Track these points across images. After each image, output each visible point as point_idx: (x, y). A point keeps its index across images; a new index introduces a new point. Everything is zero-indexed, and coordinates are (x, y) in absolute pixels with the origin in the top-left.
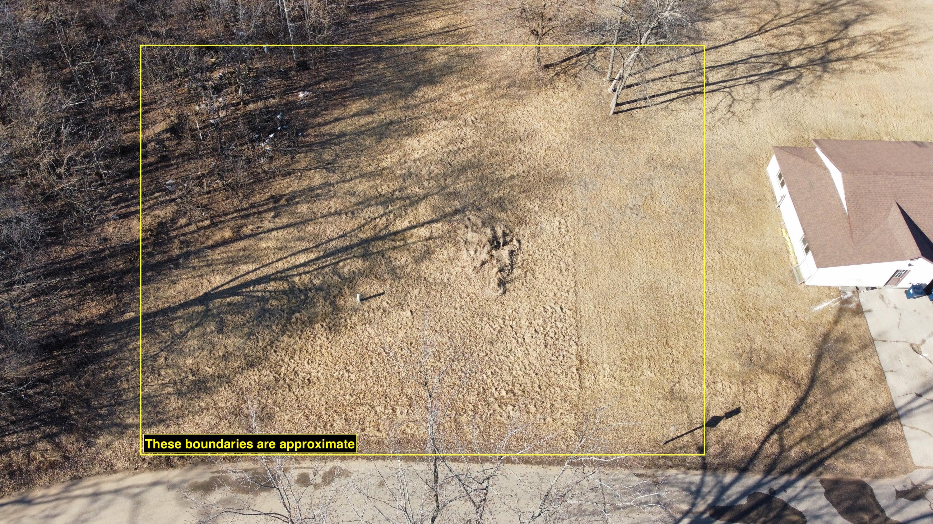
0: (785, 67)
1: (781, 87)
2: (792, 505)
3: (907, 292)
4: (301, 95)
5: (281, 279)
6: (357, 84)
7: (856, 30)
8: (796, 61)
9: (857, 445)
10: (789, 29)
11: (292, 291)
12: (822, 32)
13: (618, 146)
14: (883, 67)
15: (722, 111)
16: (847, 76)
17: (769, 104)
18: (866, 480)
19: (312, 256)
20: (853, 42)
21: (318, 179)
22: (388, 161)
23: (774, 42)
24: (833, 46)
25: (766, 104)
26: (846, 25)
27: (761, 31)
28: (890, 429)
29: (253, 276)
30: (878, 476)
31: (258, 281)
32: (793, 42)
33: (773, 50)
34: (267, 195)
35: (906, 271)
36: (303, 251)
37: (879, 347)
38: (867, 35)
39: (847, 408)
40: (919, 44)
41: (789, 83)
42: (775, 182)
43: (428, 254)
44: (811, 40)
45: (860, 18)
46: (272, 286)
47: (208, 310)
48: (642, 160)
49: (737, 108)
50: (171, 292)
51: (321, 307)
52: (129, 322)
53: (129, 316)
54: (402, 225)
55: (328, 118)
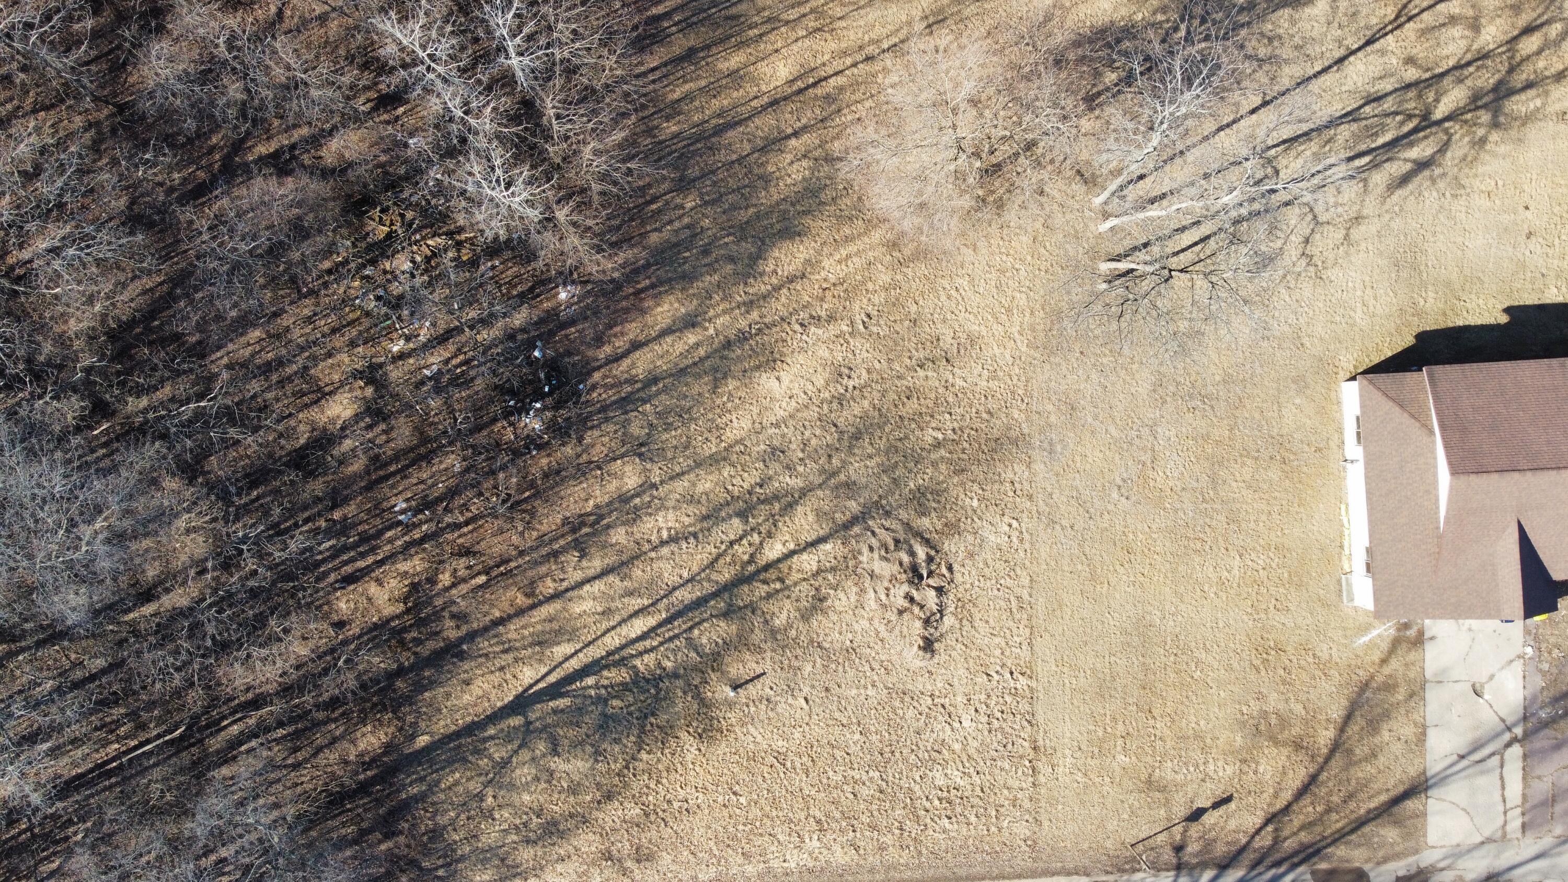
0: (1425, 123)
1: (1404, 179)
4: (562, 294)
8: (1448, 101)
11: (635, 681)
12: (1515, 8)
15: (1291, 256)
17: (1374, 227)
18: (1364, 867)
21: (629, 476)
22: (734, 427)
24: (1525, 47)
27: (1399, 20)
28: (1412, 804)
31: (585, 671)
32: (1452, 47)
33: (1410, 75)
36: (637, 613)
37: (1430, 693)
43: (818, 602)
44: (1490, 33)
46: (605, 676)
47: (528, 723)
50: (464, 697)
51: (682, 704)
52: (427, 749)
53: (423, 741)
54: (774, 550)
55: (621, 344)
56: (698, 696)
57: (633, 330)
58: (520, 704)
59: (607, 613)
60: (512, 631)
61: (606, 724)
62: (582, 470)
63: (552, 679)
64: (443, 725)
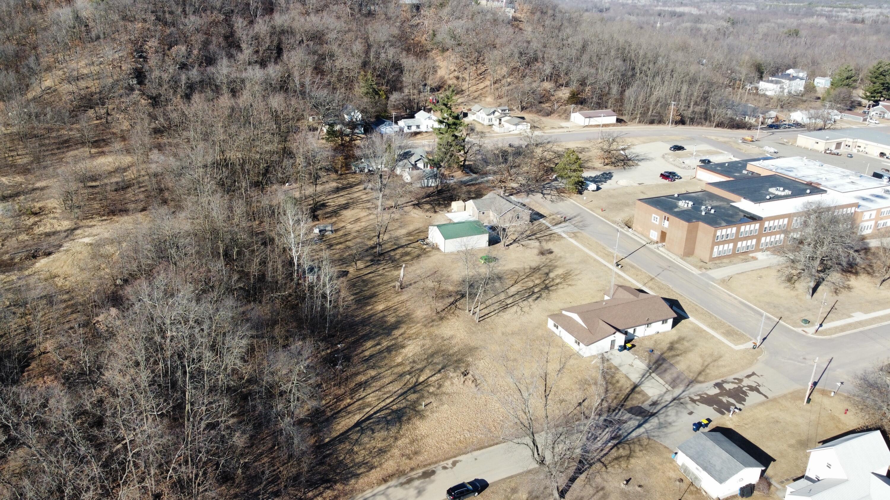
0: (533, 293)
1: (536, 299)
2: (621, 418)
3: (619, 350)
4: (339, 346)
5: (386, 409)
6: (364, 336)
7: (552, 275)
8: (536, 290)
9: (630, 396)
10: (526, 280)
11: (393, 411)
12: (540, 278)
13: (487, 332)
14: (570, 285)
15: (519, 312)
16: (558, 291)
17: (535, 306)
18: (640, 405)
19: (392, 399)
20: (553, 280)
21: (373, 373)
22: (399, 360)
23: (524, 285)
24: (547, 282)
25: (534, 305)
26: (547, 274)
27: (516, 283)
28: (637, 389)
29: (372, 412)
30: (643, 402)
31: (375, 413)
32: (531, 284)
33: (525, 288)
34: (354, 384)
35: (614, 340)
36: (387, 398)
37: (621, 369)
38: (557, 276)
39: (622, 387)
40: (576, 275)
41: (538, 297)
42: (554, 329)
43: (440, 386)
44: (537, 282)
45: (550, 271)
46: (383, 413)
47: (362, 428)
48: (500, 334)
49: (524, 309)
50: (339, 427)
51: (411, 413)
52: (329, 442)
53: (327, 440)
54: (421, 379)
55: (360, 351)
56: (415, 410)
57: (364, 348)
58: (358, 424)
59: (379, 399)
60: (350, 409)
61: (388, 422)
62: (357, 374)
63: (366, 416)
64: (334, 434)
